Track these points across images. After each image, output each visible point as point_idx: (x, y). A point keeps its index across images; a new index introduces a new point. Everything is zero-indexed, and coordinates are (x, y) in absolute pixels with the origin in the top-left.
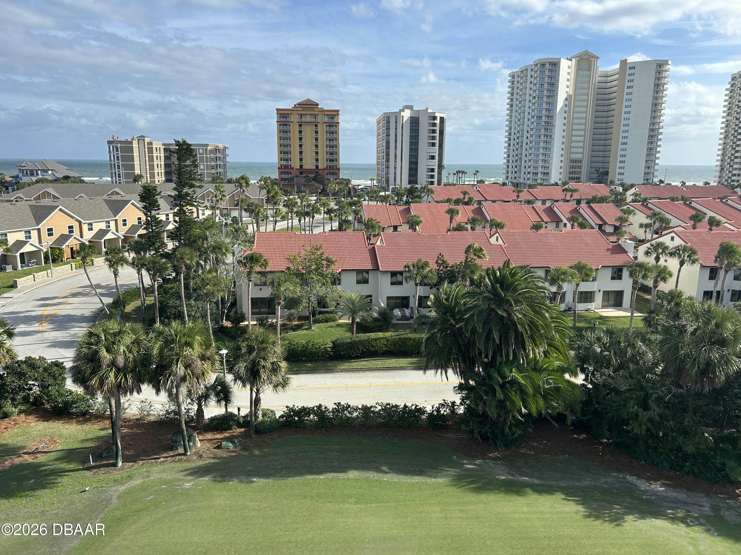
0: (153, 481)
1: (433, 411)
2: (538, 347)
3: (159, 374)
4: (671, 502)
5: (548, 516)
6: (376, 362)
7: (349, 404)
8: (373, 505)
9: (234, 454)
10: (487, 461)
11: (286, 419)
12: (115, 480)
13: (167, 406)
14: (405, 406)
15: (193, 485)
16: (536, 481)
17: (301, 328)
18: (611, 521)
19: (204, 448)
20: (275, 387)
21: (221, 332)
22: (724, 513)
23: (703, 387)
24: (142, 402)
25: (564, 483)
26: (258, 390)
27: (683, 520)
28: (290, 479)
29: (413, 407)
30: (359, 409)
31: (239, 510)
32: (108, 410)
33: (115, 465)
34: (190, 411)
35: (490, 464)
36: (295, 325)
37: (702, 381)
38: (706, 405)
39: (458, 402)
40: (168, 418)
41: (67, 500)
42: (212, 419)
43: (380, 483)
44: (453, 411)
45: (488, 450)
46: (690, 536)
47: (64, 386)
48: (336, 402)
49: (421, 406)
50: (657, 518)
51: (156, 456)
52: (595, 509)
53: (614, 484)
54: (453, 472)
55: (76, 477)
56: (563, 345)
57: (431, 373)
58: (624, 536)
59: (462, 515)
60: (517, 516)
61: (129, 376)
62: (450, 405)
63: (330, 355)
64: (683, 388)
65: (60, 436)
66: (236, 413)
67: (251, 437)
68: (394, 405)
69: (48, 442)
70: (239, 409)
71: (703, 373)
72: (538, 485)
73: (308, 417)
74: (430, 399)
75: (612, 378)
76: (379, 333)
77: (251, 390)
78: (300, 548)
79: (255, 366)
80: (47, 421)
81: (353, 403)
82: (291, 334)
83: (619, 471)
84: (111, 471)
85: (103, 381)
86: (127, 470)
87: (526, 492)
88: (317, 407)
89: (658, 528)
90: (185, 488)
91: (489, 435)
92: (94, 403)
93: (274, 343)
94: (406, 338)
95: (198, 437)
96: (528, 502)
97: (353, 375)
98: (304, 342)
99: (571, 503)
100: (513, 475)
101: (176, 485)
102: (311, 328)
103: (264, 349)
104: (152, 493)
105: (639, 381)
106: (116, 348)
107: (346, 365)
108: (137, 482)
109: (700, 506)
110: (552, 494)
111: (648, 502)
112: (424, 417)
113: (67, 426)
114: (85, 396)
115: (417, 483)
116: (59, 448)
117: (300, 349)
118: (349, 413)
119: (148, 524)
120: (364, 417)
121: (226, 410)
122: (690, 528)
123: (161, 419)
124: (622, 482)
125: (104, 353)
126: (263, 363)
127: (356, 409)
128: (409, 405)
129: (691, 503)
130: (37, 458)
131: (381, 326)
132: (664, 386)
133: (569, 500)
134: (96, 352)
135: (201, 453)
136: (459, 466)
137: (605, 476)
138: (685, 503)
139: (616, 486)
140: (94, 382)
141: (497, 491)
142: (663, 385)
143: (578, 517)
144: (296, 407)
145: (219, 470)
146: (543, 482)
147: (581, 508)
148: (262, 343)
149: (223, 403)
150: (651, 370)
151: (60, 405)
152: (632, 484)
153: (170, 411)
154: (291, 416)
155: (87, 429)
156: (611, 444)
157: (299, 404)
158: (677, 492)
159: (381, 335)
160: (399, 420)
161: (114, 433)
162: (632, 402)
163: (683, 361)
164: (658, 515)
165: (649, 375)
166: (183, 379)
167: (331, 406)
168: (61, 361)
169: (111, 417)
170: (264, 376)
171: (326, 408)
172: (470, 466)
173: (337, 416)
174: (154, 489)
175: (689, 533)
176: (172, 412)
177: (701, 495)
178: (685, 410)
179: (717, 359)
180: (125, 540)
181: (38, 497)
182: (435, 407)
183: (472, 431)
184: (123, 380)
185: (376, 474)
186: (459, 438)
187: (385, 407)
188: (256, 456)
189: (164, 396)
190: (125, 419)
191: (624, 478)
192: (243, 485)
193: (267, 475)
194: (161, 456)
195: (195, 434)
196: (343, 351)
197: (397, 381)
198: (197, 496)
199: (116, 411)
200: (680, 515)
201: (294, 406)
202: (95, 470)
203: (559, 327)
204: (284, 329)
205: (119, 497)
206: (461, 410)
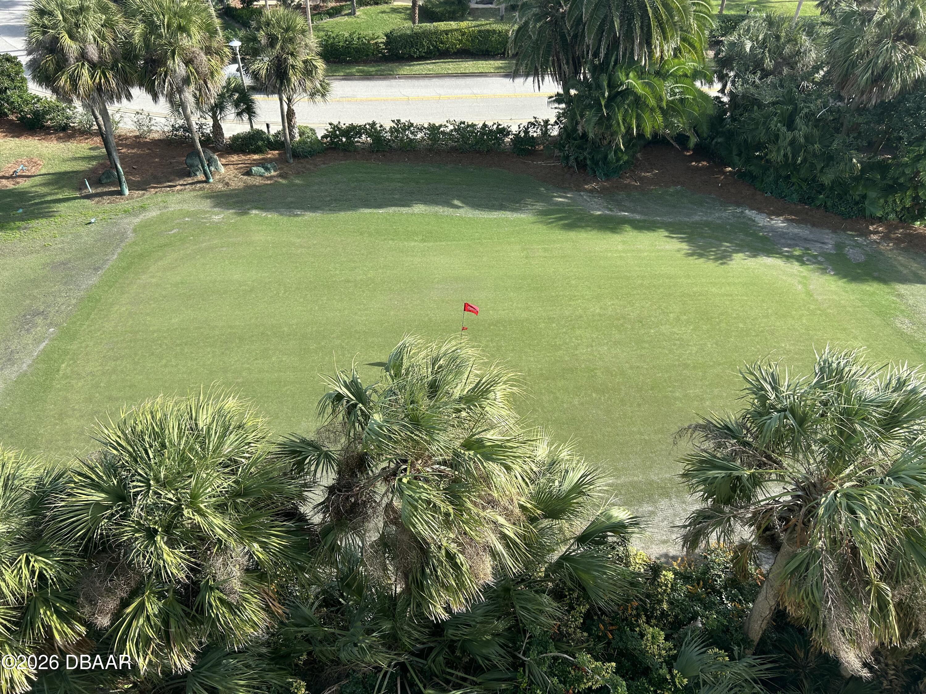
0: (173, 213)
1: (520, 132)
2: (668, 42)
3: (151, 72)
4: (791, 239)
5: (646, 254)
6: (446, 66)
7: (412, 122)
8: (444, 243)
9: (269, 182)
10: (582, 193)
11: (331, 140)
12: (125, 211)
13: (173, 120)
14: (485, 125)
15: (223, 218)
16: (638, 217)
17: (340, 12)
18: (716, 259)
19: (230, 175)
20: (312, 95)
21: (227, 16)
22: (849, 251)
23: (870, 100)
24: (138, 113)
25: (671, 218)
26: (289, 100)
27: (800, 260)
28: (343, 213)
29: (495, 127)
30: (425, 128)
31: (284, 247)
32: (95, 123)
33: (120, 193)
34: (204, 127)
35: (585, 197)
36: (332, 8)
37: (871, 91)
38: (866, 123)
39: (552, 120)
40: (176, 135)
41: (71, 233)
42: (235, 139)
43: (452, 219)
44: (545, 133)
45: (584, 180)
46: (802, 275)
47: (27, 90)
48: (395, 119)
49: (504, 125)
50: (769, 257)
51: (170, 184)
52: (699, 247)
53: (729, 219)
54: (540, 206)
55: (75, 207)
56: (700, 40)
57: (519, 81)
58: (729, 275)
59: (546, 254)
60: (609, 254)
61: (110, 75)
62: (542, 124)
63: (383, 54)
64: (844, 100)
65: (40, 156)
66: (265, 130)
67: (287, 162)
68: (470, 123)
69: (26, 163)
70: (268, 126)
71: (875, 80)
72: (639, 221)
73: (359, 137)
74: (517, 118)
75: (757, 87)
76: (452, 23)
77: (281, 100)
78: (360, 288)
79: (281, 65)
80: (18, 137)
81: (417, 121)
82: (327, 22)
83: (738, 205)
84: (117, 200)
85: (75, 81)
86: (138, 199)
87: (623, 230)
88: (369, 124)
89: (768, 266)
90: (213, 222)
91: (588, 162)
92: (74, 114)
93: (303, 32)
94: (488, 31)
95: (220, 160)
96: (625, 239)
97: (415, 82)
98: (347, 35)
99: (674, 240)
100: (611, 210)
101: (203, 218)
102: (354, 14)
103: (291, 40)
104: (174, 226)
105: (790, 91)
106: (82, 32)
107: (406, 70)
108: (153, 213)
109: (823, 243)
110: (654, 230)
111: (765, 239)
112: (507, 140)
113: (46, 144)
114: (58, 104)
115: (495, 219)
116: (43, 171)
117: (341, 44)
118: (412, 133)
119: (176, 260)
120: (431, 140)
121: (252, 126)
122: (805, 267)
123: (167, 137)
124: (739, 217)
125: (66, 40)
126: (291, 61)
127: (421, 129)
128: (489, 123)
129: (813, 241)
130: (18, 183)
131: (454, 12)
132: (821, 98)
133: (673, 238)
134: (56, 40)
135: (227, 181)
136: (547, 199)
137: (721, 210)
138: (806, 240)
139: (730, 221)
140: (63, 81)
141: (589, 228)
142: (819, 96)
143: (679, 255)
144: (342, 124)
145: (253, 201)
146: (646, 218)
147: (684, 246)
148: (287, 30)
149: (246, 117)
150: (809, 76)
151: (29, 116)
152: (750, 219)
153: (177, 126)
154: (337, 136)
155: (73, 147)
156: (735, 173)
157: (345, 121)
158: (800, 228)
159: (453, 25)
160: (477, 143)
161: (109, 153)
162: (775, 119)
163: (854, 65)
164: (772, 253)
165: (804, 83)
166: (186, 81)
167: (388, 125)
168: (13, 54)
169: (100, 133)
170: (294, 80)
171: (381, 126)
172: (560, 199)
173: (396, 137)
174: (176, 222)
175: (802, 272)
176: (180, 127)
177: (827, 231)
178: (837, 130)
179: (898, 62)
180: (153, 277)
181: (34, 229)
182: (522, 126)
183: (567, 158)
184: (103, 80)
185: (446, 209)
186: (550, 166)
187: (458, 126)
188: (297, 185)
189: (163, 104)
190: (120, 136)
191: (742, 212)
192: (285, 219)
193: (314, 208)
194: (177, 183)
195: (216, 157)
196: (401, 49)
197: (475, 92)
198: (231, 231)
199: (105, 125)
200: (797, 253)
201: (339, 123)
202: (97, 199)
203: (700, 12)
204: (316, 14)
205: (134, 231)
206: (555, 132)
